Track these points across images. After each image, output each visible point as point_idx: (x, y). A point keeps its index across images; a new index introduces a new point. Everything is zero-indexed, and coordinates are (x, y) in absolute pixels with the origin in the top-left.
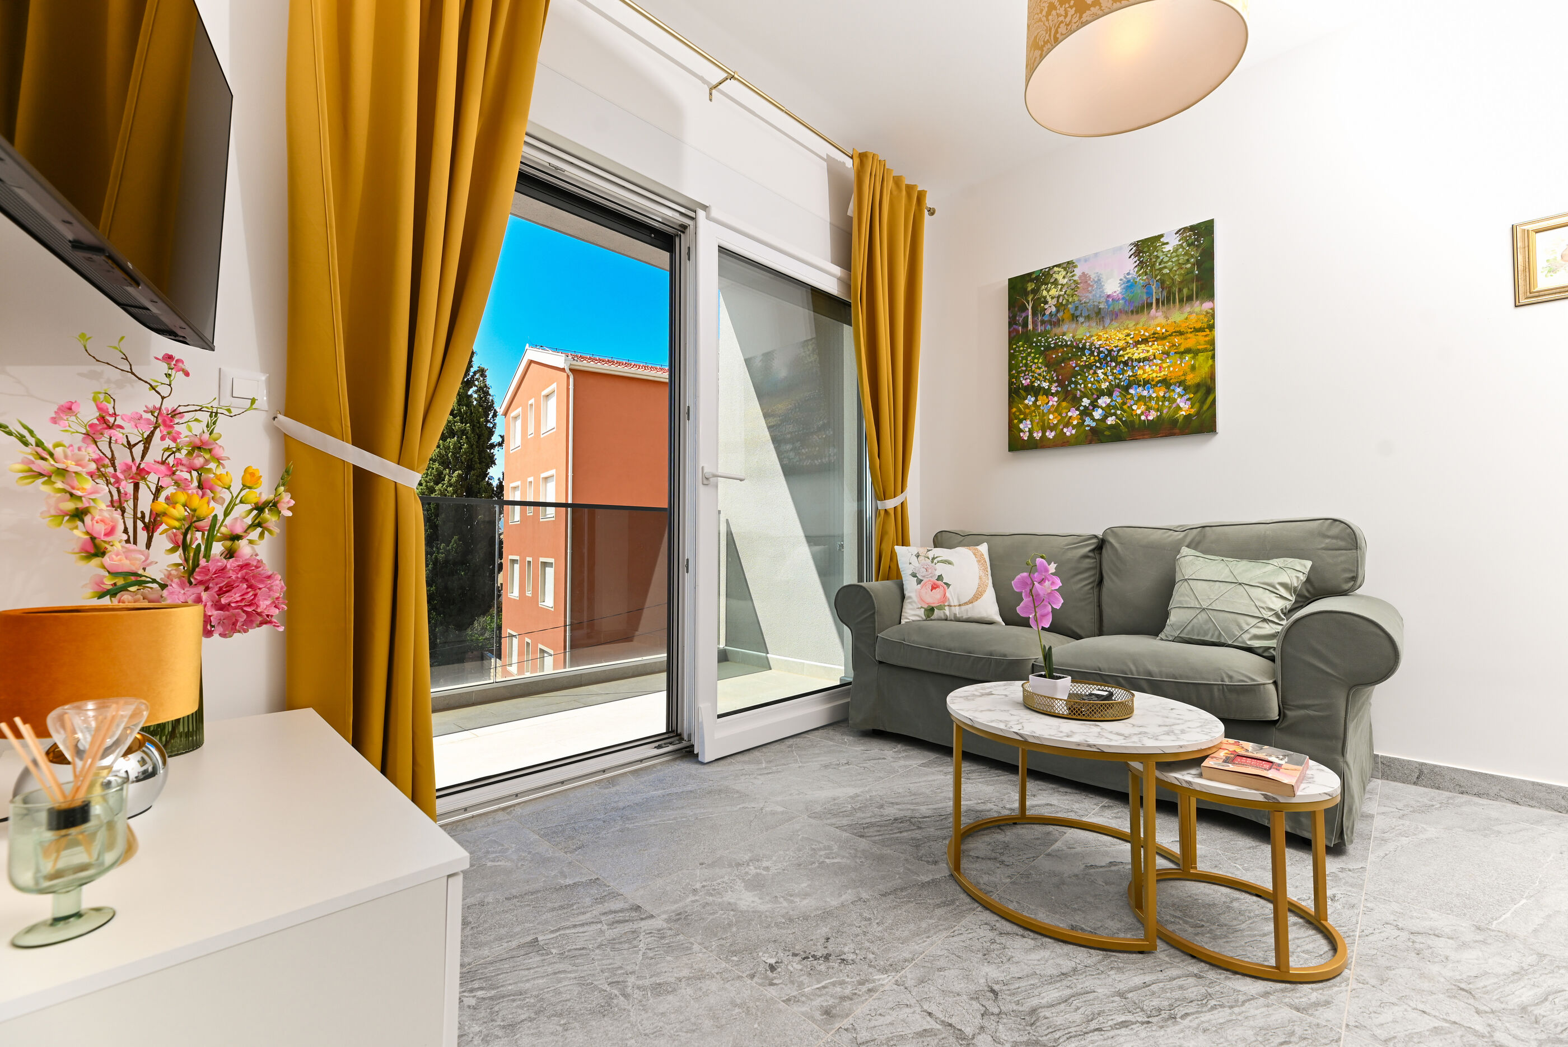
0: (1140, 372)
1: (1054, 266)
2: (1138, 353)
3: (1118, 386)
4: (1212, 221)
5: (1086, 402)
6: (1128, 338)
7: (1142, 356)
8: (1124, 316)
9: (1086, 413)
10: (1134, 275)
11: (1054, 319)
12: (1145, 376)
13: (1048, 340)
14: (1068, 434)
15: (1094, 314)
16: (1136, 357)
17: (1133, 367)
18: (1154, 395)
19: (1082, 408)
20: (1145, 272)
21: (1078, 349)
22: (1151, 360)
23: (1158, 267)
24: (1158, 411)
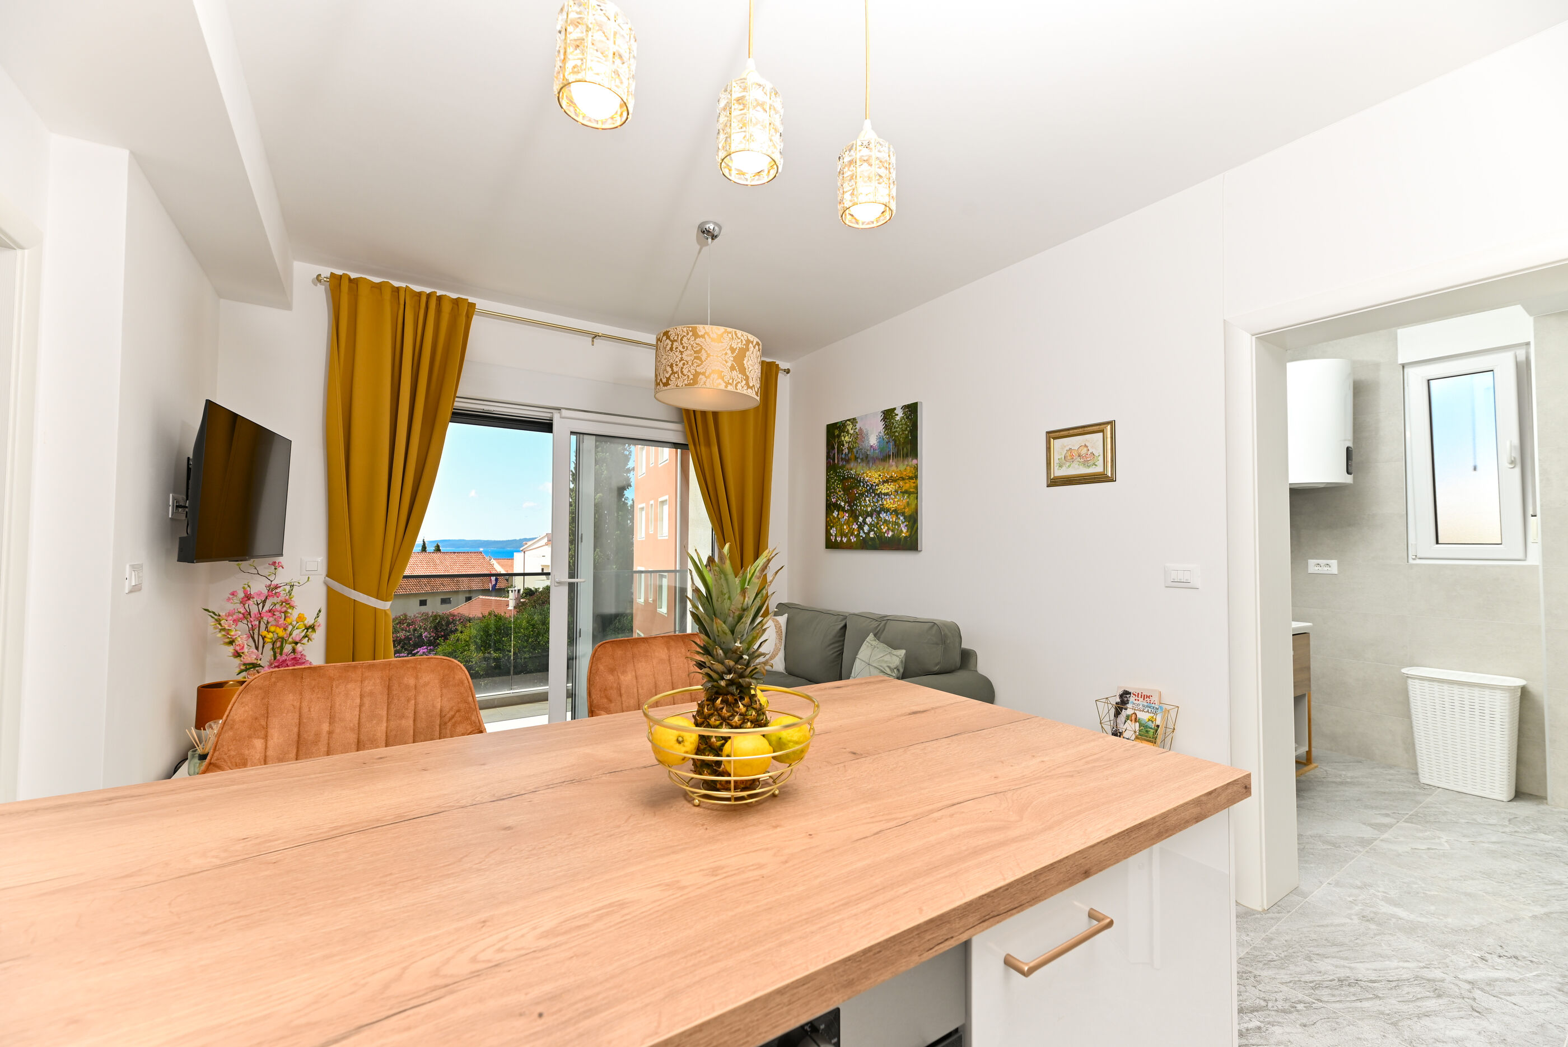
0: (885, 503)
1: (847, 420)
2: (884, 489)
3: (875, 510)
4: (917, 403)
5: (861, 519)
6: (880, 478)
7: (886, 491)
8: (877, 462)
9: (861, 527)
10: (882, 434)
11: (847, 458)
12: (887, 506)
13: (843, 472)
14: (852, 541)
15: (865, 458)
16: (883, 492)
17: (882, 499)
18: (891, 520)
19: (859, 523)
20: (888, 432)
21: (857, 481)
22: (890, 495)
23: (893, 430)
24: (892, 531)
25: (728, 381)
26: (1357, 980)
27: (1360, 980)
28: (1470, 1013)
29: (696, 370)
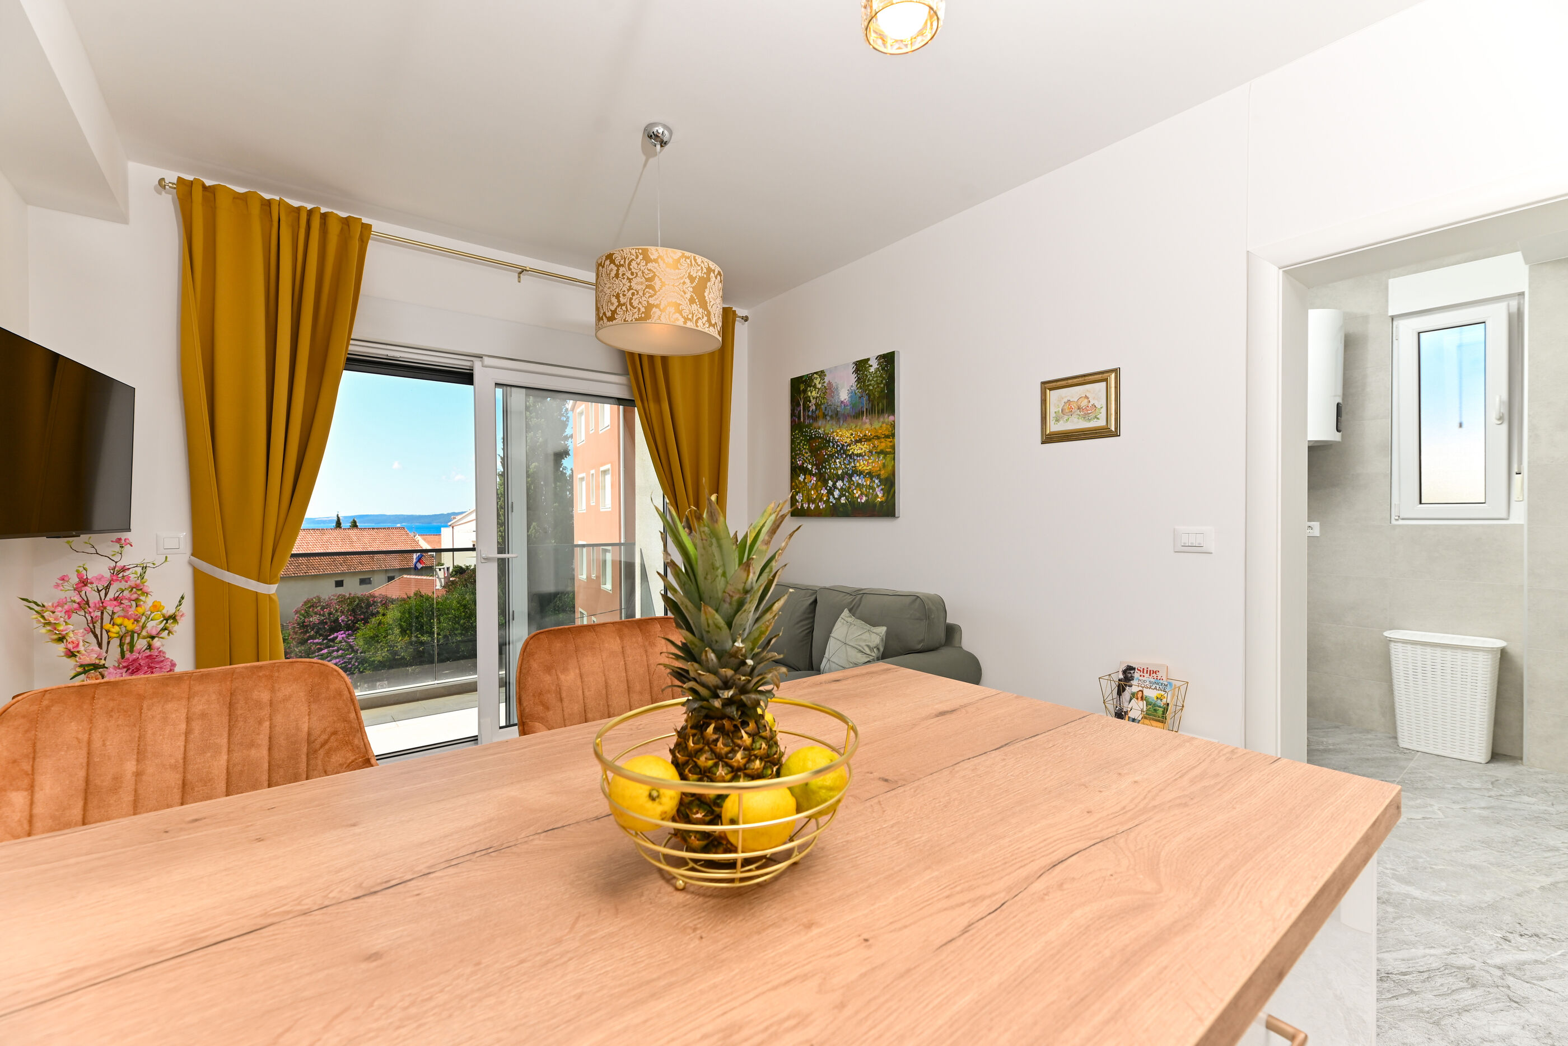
0: (858, 464)
1: (815, 373)
2: (857, 449)
3: (847, 473)
4: (893, 353)
5: (830, 483)
6: (852, 437)
7: (859, 452)
8: (849, 419)
9: (830, 492)
10: (855, 388)
11: (814, 416)
12: (860, 468)
13: (810, 431)
14: (821, 507)
15: (834, 416)
16: (856, 452)
17: (854, 460)
18: (865, 484)
19: (828, 488)
20: (860, 386)
21: (826, 441)
22: (863, 456)
23: (867, 384)
24: (866, 496)
25: (687, 316)
26: (1388, 974)
27: (1391, 973)
28: (1509, 1004)
29: (648, 302)
